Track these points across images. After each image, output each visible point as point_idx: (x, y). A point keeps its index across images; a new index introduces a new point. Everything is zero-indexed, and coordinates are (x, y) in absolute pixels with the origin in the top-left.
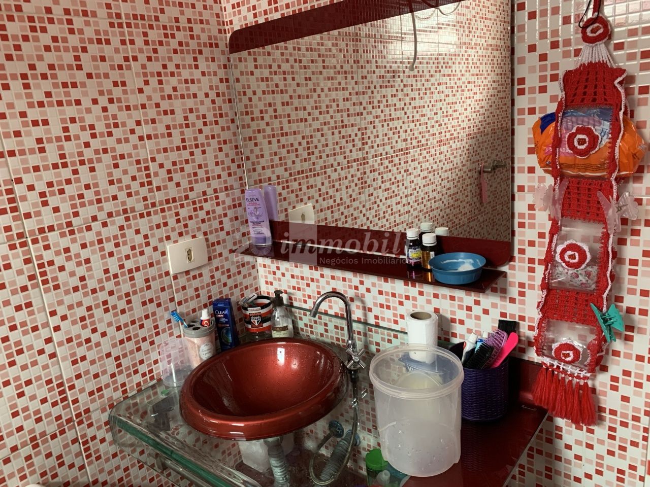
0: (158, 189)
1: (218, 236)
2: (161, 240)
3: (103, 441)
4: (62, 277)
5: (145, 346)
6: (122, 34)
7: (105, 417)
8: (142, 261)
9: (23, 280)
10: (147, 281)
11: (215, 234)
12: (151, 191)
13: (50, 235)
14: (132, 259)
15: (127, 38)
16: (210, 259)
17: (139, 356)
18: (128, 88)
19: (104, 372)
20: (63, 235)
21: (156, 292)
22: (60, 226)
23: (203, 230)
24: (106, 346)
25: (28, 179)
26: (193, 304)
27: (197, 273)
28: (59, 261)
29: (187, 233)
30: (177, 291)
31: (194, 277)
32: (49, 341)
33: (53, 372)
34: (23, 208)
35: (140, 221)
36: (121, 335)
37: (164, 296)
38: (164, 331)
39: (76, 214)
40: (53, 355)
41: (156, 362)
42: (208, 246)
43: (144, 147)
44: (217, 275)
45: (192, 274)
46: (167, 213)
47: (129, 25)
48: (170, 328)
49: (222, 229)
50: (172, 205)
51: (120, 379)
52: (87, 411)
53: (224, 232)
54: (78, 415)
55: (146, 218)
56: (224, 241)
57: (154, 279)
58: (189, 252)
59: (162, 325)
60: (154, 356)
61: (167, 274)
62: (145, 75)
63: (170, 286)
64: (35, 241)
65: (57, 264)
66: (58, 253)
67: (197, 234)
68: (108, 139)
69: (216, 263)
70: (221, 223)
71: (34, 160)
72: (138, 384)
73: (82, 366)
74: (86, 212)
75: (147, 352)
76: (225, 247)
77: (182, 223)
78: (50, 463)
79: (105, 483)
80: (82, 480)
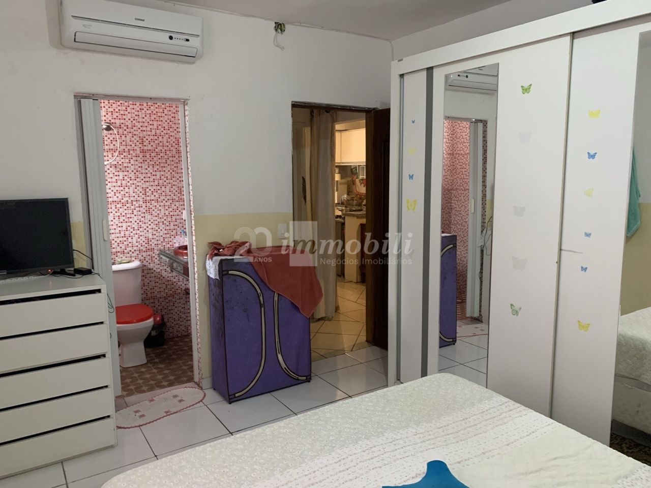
2: (182, 209)
3: (156, 259)
4: (153, 212)
5: (172, 237)
6: (179, 155)
7: (158, 252)
8: (175, 213)
9: (144, 211)
10: (176, 219)
12: (181, 195)
13: (153, 202)
14: (172, 212)
17: (170, 239)
18: (178, 168)
19: (160, 240)
20: (155, 202)
21: (178, 223)
22: (155, 200)
24: (161, 233)
25: (150, 188)
28: (154, 208)
30: (185, 225)
32: (147, 227)
33: (147, 235)
34: (148, 194)
35: (176, 202)
36: (166, 232)
37: (180, 225)
39: (159, 198)
40: (148, 231)
43: (180, 183)
48: (181, 235)
51: (164, 244)
52: (154, 249)
54: (151, 249)
57: (178, 219)
59: (179, 233)
60: (175, 241)
61: (182, 219)
63: (183, 223)
64: (149, 202)
66: (153, 206)
71: (152, 184)
72: (169, 247)
73: (154, 237)
74: (162, 198)
75: (173, 239)
78: (142, 258)
79: (155, 271)
80: (149, 267)
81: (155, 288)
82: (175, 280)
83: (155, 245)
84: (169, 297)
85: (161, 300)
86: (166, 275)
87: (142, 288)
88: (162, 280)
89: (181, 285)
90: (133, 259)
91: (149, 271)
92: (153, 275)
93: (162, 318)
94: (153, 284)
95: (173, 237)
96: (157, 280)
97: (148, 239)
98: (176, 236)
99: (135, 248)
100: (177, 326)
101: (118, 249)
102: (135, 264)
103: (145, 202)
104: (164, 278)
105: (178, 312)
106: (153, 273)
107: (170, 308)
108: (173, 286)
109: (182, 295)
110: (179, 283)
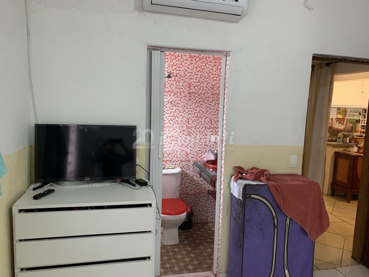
0: (213, 124)
3: (191, 167)
6: (213, 96)
7: (192, 163)
9: (187, 134)
12: (211, 124)
13: (192, 128)
15: (214, 97)
17: (201, 155)
18: (212, 105)
19: (195, 155)
20: (194, 128)
24: (196, 150)
25: (191, 118)
29: (217, 134)
33: (187, 151)
34: (190, 123)
35: (208, 129)
36: (199, 149)
38: (207, 152)
39: (197, 126)
41: (204, 157)
43: (212, 116)
46: (213, 129)
47: (214, 95)
48: (209, 152)
50: (215, 128)
51: (197, 157)
52: (190, 160)
54: (188, 160)
59: (207, 151)
62: (215, 103)
64: (190, 128)
65: (192, 133)
66: (193, 131)
68: (206, 114)
71: (193, 116)
72: (200, 160)
73: (191, 152)
74: (199, 126)
75: (203, 155)
77: (216, 132)
78: (182, 166)
79: (189, 175)
80: (186, 172)
81: (189, 187)
82: (201, 183)
83: (191, 157)
84: (197, 194)
85: (191, 196)
87: (180, 186)
88: (193, 182)
90: (177, 166)
91: (186, 175)
92: (188, 178)
93: (192, 209)
94: (187, 184)
95: (204, 153)
96: (190, 182)
97: (187, 153)
98: (205, 153)
99: (178, 159)
100: (200, 215)
101: (168, 159)
102: (178, 170)
103: (188, 128)
104: (195, 180)
105: (202, 206)
107: (197, 202)
108: (200, 187)
109: (205, 194)
110: (205, 186)
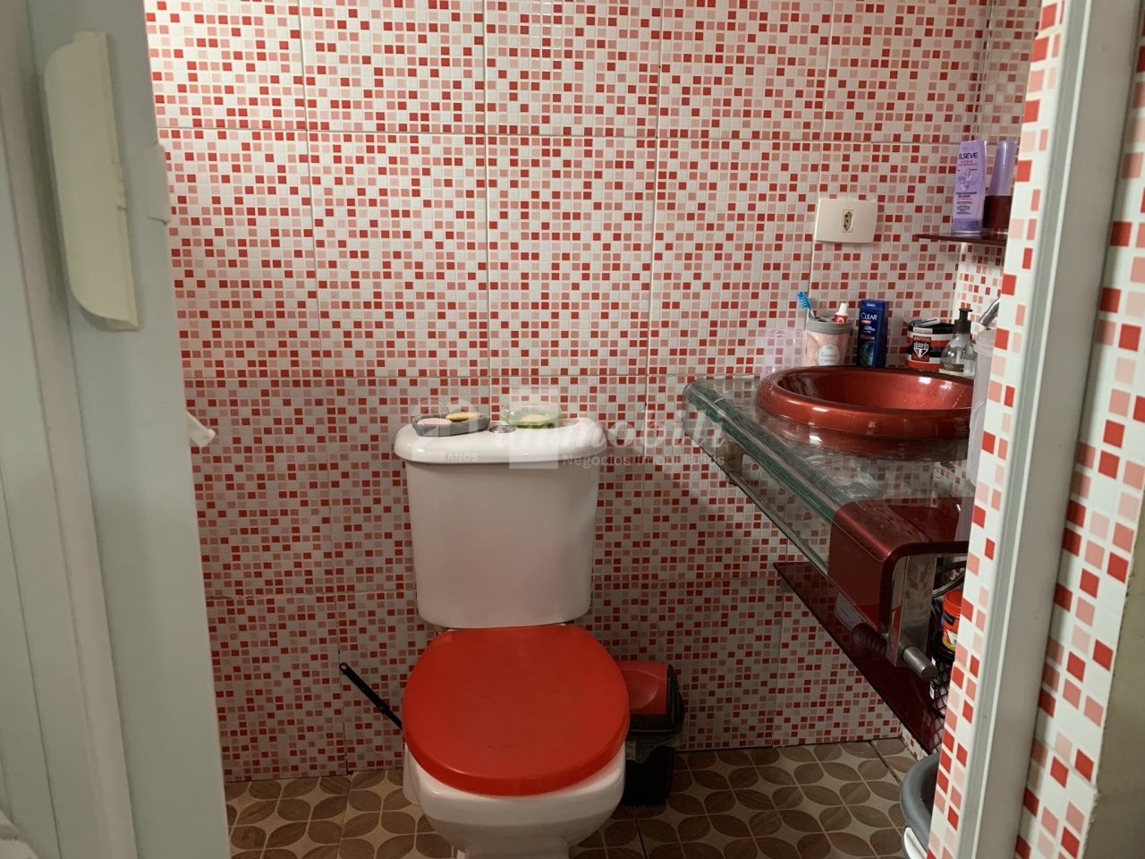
1: (901, 209)
2: (813, 188)
3: (670, 416)
4: (681, 196)
5: (752, 323)
7: (680, 389)
8: (780, 208)
9: (639, 186)
10: (779, 237)
11: (896, 204)
12: (818, 116)
13: (681, 141)
14: (768, 202)
16: (877, 238)
17: (741, 333)
19: (695, 334)
20: (694, 145)
21: (786, 257)
22: (695, 134)
23: (879, 192)
24: (705, 302)
26: (833, 295)
27: (852, 251)
28: (683, 175)
29: (854, 189)
30: (817, 267)
31: (847, 257)
32: (647, 267)
33: (642, 307)
34: (663, 101)
35: (792, 153)
36: (726, 296)
37: (796, 268)
38: (783, 315)
39: (716, 124)
40: (646, 286)
41: (760, 351)
42: (880, 219)
44: (884, 267)
45: (845, 250)
48: (792, 315)
49: (910, 199)
51: (711, 351)
52: (663, 370)
53: (912, 206)
54: (653, 370)
55: (801, 152)
56: (909, 219)
57: (789, 238)
58: (848, 216)
59: (783, 306)
60: (760, 342)
61: (809, 238)
63: (808, 257)
64: (664, 144)
65: (680, 179)
66: (683, 166)
67: (869, 195)
68: (779, 34)
69: (886, 247)
70: (911, 189)
72: (730, 370)
73: (673, 314)
74: (729, 124)
75: (752, 333)
76: (907, 229)
78: (612, 408)
79: (659, 468)
80: (637, 448)
81: (655, 543)
82: (738, 518)
83: (673, 352)
84: (708, 585)
85: (673, 594)
86: (704, 493)
87: (599, 537)
88: (685, 510)
89: (765, 542)
90: (573, 407)
91: (636, 469)
92: (649, 486)
93: (673, 674)
94: (645, 523)
95: (757, 320)
96: (666, 510)
97: (644, 325)
98: (769, 320)
99: (585, 362)
100: (729, 708)
101: (515, 360)
102: (581, 434)
104: (694, 501)
105: (740, 654)
106: (649, 477)
107: (707, 632)
108: (728, 542)
109: (761, 584)
110: (758, 534)
